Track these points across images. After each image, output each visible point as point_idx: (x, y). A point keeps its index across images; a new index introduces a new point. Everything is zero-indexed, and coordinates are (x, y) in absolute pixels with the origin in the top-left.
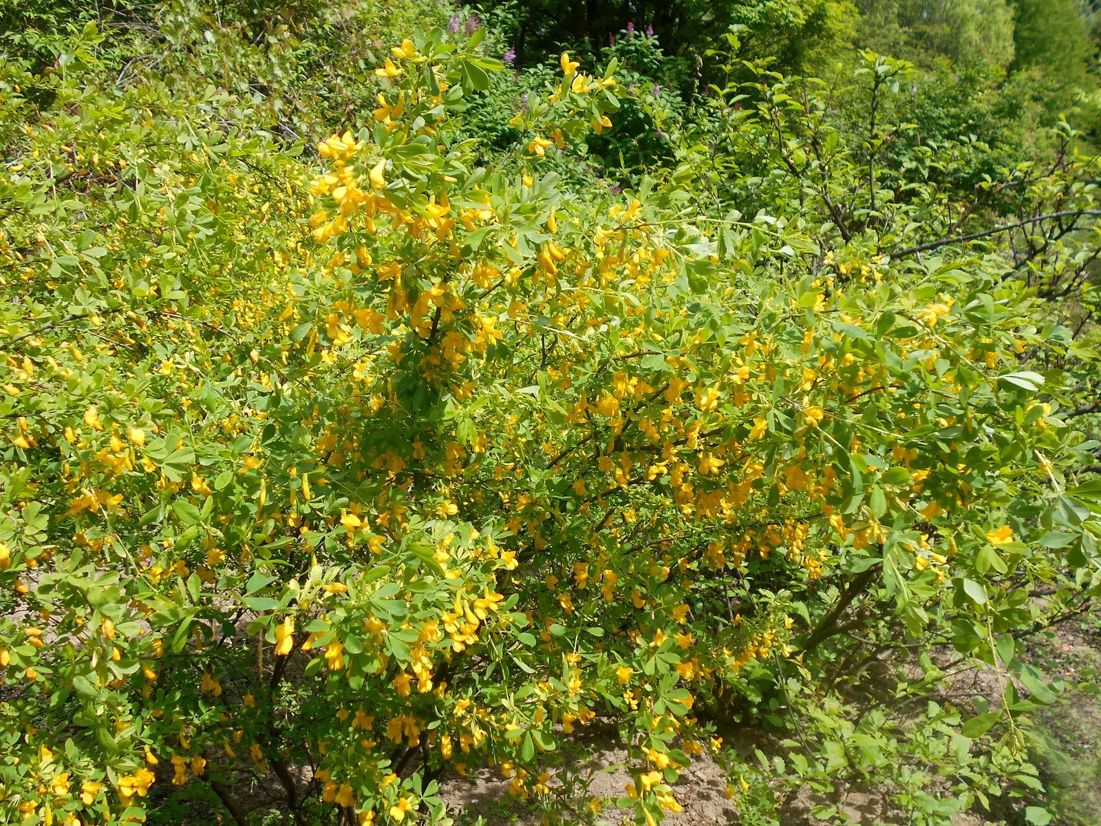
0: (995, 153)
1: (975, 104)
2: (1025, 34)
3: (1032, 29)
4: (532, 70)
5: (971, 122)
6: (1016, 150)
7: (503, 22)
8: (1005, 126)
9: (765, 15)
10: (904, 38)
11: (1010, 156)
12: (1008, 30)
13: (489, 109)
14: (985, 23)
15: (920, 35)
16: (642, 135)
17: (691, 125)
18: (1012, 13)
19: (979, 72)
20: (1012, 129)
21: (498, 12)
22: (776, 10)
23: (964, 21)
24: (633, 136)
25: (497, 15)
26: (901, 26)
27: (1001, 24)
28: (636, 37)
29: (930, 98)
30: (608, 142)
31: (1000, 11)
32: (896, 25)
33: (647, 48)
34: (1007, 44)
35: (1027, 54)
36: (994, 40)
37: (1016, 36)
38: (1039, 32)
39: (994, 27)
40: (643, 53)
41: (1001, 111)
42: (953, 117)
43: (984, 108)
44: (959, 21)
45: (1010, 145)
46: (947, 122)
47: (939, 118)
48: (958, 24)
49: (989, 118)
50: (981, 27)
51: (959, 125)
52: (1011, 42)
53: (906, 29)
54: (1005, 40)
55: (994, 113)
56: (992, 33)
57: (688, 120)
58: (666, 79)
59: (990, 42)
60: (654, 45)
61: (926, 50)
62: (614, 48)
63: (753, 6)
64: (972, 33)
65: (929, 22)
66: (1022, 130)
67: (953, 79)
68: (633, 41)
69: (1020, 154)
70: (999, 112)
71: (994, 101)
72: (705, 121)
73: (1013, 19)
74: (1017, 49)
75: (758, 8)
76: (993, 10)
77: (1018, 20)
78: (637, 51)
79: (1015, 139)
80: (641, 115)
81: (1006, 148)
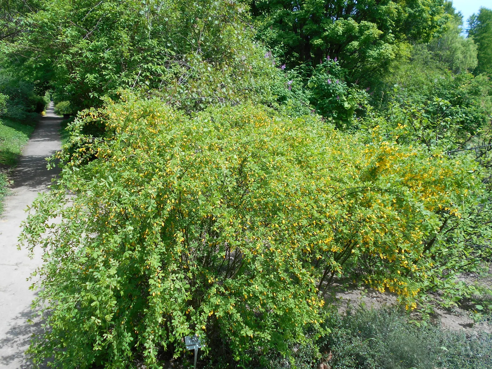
0: (469, 109)
1: (461, 89)
2: (482, 55)
3: (485, 53)
4: (289, 72)
5: (459, 96)
6: (477, 108)
7: (278, 52)
8: (473, 98)
9: (379, 54)
10: (430, 56)
11: (475, 111)
12: (475, 54)
13: (276, 87)
14: (465, 51)
15: (436, 55)
16: (331, 98)
17: (350, 95)
18: (477, 47)
19: (463, 77)
20: (476, 100)
21: (276, 48)
22: (384, 53)
23: (456, 49)
24: (327, 98)
25: (276, 50)
26: (428, 51)
27: (472, 51)
28: (330, 61)
29: (442, 85)
30: (317, 101)
31: (471, 46)
32: (427, 50)
33: (334, 65)
34: (474, 60)
35: (483, 64)
36: (468, 58)
37: (478, 57)
38: (488, 55)
39: (469, 53)
40: (332, 67)
41: (471, 92)
42: (452, 94)
43: (465, 91)
44: (454, 50)
45: (475, 106)
46: (449, 96)
47: (446, 94)
48: (454, 51)
49: (467, 95)
50: (463, 53)
51: (454, 97)
52: (476, 59)
53: (431, 52)
54: (473, 58)
55: (468, 93)
56: (468, 55)
57: (349, 93)
58: (340, 77)
59: (467, 58)
60: (337, 64)
61: (439, 61)
62: (321, 65)
63: (375, 51)
64: (459, 55)
65: (441, 49)
66: (480, 101)
67: (452, 78)
68: (329, 63)
69: (479, 110)
70: (470, 93)
71: (469, 88)
72: (356, 94)
73: (477, 49)
74: (479, 62)
75: (377, 52)
76: (469, 46)
77: (479, 49)
78: (330, 66)
79: (477, 104)
80: (331, 91)
81: (473, 107)
